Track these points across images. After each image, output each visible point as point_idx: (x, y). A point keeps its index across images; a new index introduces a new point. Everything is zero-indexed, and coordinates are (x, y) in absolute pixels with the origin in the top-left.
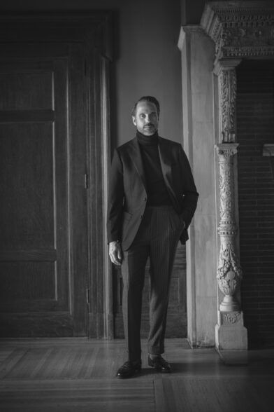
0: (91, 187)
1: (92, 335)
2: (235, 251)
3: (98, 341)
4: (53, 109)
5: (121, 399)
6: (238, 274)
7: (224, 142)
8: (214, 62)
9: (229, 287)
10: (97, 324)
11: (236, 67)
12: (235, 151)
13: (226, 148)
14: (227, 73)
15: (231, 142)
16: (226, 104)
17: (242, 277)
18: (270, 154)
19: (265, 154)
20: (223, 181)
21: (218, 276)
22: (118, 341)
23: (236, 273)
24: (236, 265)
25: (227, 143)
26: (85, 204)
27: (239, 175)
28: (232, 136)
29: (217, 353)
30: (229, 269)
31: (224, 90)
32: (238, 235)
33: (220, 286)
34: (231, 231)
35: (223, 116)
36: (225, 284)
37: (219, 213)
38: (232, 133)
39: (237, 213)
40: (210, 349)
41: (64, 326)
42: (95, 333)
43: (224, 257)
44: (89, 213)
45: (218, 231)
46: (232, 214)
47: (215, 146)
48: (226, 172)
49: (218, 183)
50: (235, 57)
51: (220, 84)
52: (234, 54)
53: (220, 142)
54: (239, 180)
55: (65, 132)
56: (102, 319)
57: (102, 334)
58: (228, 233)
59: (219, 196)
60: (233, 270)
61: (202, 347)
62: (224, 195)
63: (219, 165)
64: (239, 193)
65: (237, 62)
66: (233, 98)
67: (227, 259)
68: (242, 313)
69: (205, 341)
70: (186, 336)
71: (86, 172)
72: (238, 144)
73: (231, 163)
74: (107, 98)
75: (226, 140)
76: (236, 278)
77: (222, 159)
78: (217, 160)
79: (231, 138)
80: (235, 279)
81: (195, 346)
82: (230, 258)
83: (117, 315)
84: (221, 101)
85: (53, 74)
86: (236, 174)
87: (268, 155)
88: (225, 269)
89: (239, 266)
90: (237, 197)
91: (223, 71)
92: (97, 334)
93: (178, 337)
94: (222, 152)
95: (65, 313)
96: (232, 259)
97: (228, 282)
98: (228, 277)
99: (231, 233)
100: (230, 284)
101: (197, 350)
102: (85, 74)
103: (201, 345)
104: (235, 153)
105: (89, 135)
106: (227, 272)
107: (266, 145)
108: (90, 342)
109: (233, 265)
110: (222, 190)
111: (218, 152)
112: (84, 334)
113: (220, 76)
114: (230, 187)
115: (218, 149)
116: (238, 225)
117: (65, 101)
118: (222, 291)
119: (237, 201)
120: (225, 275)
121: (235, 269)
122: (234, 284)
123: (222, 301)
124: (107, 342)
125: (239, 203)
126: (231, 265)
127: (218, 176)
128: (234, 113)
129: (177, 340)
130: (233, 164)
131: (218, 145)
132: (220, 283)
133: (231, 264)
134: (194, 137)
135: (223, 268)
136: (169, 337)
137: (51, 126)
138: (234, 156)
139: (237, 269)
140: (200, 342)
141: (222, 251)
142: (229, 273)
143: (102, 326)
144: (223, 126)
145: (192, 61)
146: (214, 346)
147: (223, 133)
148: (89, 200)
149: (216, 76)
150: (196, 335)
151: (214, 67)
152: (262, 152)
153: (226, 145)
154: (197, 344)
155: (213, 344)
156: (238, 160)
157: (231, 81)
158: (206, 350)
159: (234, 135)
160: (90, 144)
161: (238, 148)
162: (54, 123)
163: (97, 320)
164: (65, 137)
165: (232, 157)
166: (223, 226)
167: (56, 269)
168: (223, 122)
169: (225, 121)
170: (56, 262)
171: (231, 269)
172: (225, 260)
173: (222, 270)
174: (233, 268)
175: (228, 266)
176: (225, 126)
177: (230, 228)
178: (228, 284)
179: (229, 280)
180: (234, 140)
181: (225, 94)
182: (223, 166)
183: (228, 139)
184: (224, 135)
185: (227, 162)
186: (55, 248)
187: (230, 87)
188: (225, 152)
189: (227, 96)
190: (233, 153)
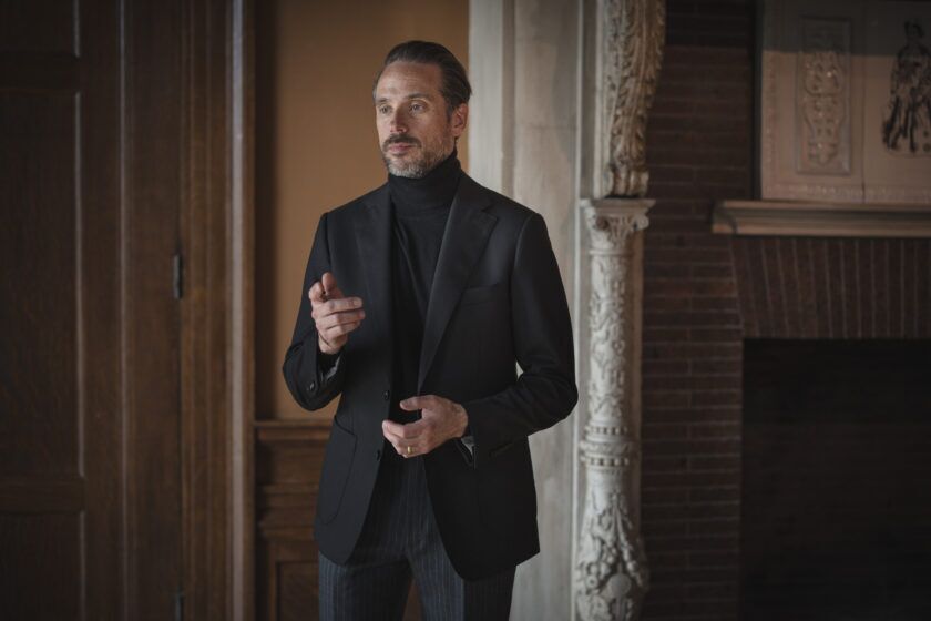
0: (194, 293)
2: (630, 515)
4: (77, 52)
6: (639, 582)
7: (613, 195)
9: (613, 618)
12: (642, 223)
13: (616, 213)
15: (635, 196)
16: (630, 85)
18: (734, 226)
19: (720, 228)
20: (604, 309)
21: (577, 586)
23: (633, 580)
24: (633, 556)
25: (624, 197)
26: (175, 344)
27: (647, 289)
28: (638, 178)
30: (613, 569)
33: (584, 614)
34: (623, 455)
35: (616, 117)
36: (601, 610)
37: (585, 397)
38: (639, 170)
39: (637, 400)
43: (598, 531)
44: (187, 371)
45: (581, 453)
46: (624, 406)
47: (582, 203)
48: (612, 282)
49: (587, 313)
53: (601, 193)
54: (644, 305)
55: (114, 124)
58: (612, 464)
60: (625, 571)
62: (602, 349)
66: (651, 69)
67: (609, 537)
71: (179, 248)
72: (651, 202)
73: (626, 257)
75: (620, 188)
76: (634, 593)
77: (601, 244)
78: (586, 243)
79: (638, 185)
80: (629, 596)
82: (616, 534)
86: (638, 285)
87: (727, 229)
88: (604, 569)
89: (642, 556)
90: (638, 353)
94: (604, 224)
96: (622, 537)
97: (612, 604)
98: (610, 590)
99: (622, 464)
100: (618, 609)
104: (640, 227)
106: (607, 577)
107: (728, 204)
109: (626, 556)
110: (600, 335)
111: (591, 223)
114: (623, 326)
115: (592, 212)
117: (115, 29)
119: (638, 363)
120: (602, 584)
121: (630, 566)
122: (625, 609)
125: (645, 369)
126: (619, 558)
128: (650, 112)
130: (631, 258)
131: (594, 203)
133: (620, 553)
134: (519, 170)
135: (598, 563)
137: (72, 104)
138: (635, 235)
139: (637, 569)
141: (590, 513)
142: (613, 580)
144: (613, 148)
147: (614, 168)
148: (188, 335)
152: (709, 222)
153: (619, 202)
159: (645, 177)
160: (193, 167)
162: (78, 97)
164: (113, 141)
165: (630, 238)
166: (598, 439)
167: (82, 535)
168: (613, 136)
169: (620, 132)
170: (82, 515)
171: (620, 567)
172: (603, 542)
173: (594, 569)
174: (624, 564)
175: (611, 560)
176: (619, 148)
177: (620, 449)
178: (610, 611)
179: (614, 601)
180: (644, 189)
181: (631, 54)
182: (606, 263)
183: (627, 187)
184: (616, 177)
185: (617, 252)
186: (82, 473)
187: (645, 34)
188: (613, 224)
189: (634, 60)
190: (635, 226)
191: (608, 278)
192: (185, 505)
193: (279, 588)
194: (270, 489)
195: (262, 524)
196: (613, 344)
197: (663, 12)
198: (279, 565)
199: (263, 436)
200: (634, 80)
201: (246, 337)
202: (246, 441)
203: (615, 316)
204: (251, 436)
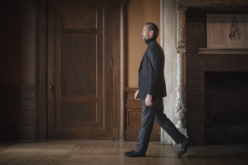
0: (115, 67)
1: (114, 139)
2: (183, 99)
3: (117, 142)
4: (97, 28)
5: (127, 162)
6: (185, 110)
7: (179, 47)
8: (175, 8)
9: (180, 116)
10: (117, 134)
11: (185, 11)
12: (185, 51)
13: (180, 50)
14: (181, 14)
15: (183, 47)
16: (180, 29)
17: (186, 112)
18: (202, 53)
19: (199, 53)
20: (179, 66)
21: (175, 111)
22: (127, 142)
23: (183, 110)
24: (183, 106)
25: (181, 47)
26: (112, 75)
27: (187, 63)
28: (183, 44)
29: (174, 147)
30: (180, 108)
31: (179, 22)
32: (186, 92)
33: (176, 116)
35: (179, 34)
36: (178, 115)
37: (176, 81)
38: (183, 42)
39: (185, 81)
40: (170, 146)
41: (100, 134)
42: (115, 138)
43: (178, 102)
44: (114, 80)
45: (176, 90)
46: (182, 81)
47: (175, 49)
48: (180, 61)
49: (176, 66)
50: (185, 7)
51: (178, 19)
52: (184, 5)
53: (177, 47)
54: (186, 66)
55: (102, 40)
56: (119, 132)
57: (119, 139)
58: (180, 91)
59: (176, 73)
60: (182, 108)
61: (167, 145)
62: (179, 72)
63: (177, 58)
64: (186, 71)
65: (186, 9)
66: (183, 26)
67: (179, 103)
68: (186, 129)
69: (168, 142)
70: (160, 140)
71: (112, 59)
72: (186, 48)
73: (182, 57)
74: (123, 23)
75: (180, 46)
76: (183, 112)
77: (178, 55)
78: (176, 55)
79: (183, 45)
81: (163, 144)
82: (181, 102)
83: (127, 129)
84: (178, 27)
85: (97, 11)
86: (185, 62)
87: (201, 53)
88: (179, 108)
89: (185, 106)
90: (185, 73)
91: (179, 13)
92: (117, 139)
93: (156, 141)
94: (178, 52)
95: (101, 128)
96: (182, 103)
98: (180, 112)
99: (182, 91)
100: (181, 115)
101: (164, 146)
102: (113, 11)
103: (166, 144)
104: (184, 52)
105: (114, 41)
106: (179, 109)
107: (200, 48)
108: (113, 142)
109: (182, 106)
110: (178, 70)
111: (176, 52)
112: (110, 139)
113: (178, 15)
114: (182, 68)
115: (176, 50)
116: (185, 87)
117: (103, 25)
118: (177, 118)
119: (185, 75)
120: (178, 111)
121: (183, 108)
122: (182, 115)
123: (177, 123)
124: (121, 142)
125: (186, 76)
127: (176, 63)
128: (184, 33)
129: (155, 142)
130: (183, 57)
131: (176, 48)
132: (176, 115)
133: (181, 105)
134: (165, 44)
136: (151, 141)
137: (96, 37)
138: (184, 53)
139: (184, 108)
140: (166, 143)
141: (177, 99)
142: (180, 110)
143: (119, 135)
144: (179, 39)
145: (165, 7)
146: (173, 145)
147: (179, 43)
148: (114, 73)
149: (176, 15)
150: (164, 139)
151: (175, 10)
152: (198, 52)
153: (180, 48)
154: (165, 143)
155: (172, 144)
156: (186, 55)
157: (183, 18)
158: (169, 146)
159: (184, 44)
160: (115, 46)
161: (186, 50)
162: (97, 35)
163: (117, 132)
164: (102, 42)
165: (183, 54)
166: (178, 87)
167: (97, 107)
168: (179, 37)
169: (180, 37)
170: (97, 103)
171: (181, 108)
172: (178, 104)
173: (177, 108)
174: (182, 107)
175: (180, 106)
176: (180, 39)
177: (181, 89)
178: (180, 115)
179: (180, 113)
180: (184, 46)
181: (180, 24)
182: (179, 58)
183: (181, 46)
184: (179, 44)
185: (180, 56)
186: (97, 96)
187: (182, 21)
188: (179, 52)
189: (180, 25)
190: (183, 52)
191: (179, 61)
192: (113, 102)
193: (128, 116)
194: (127, 99)
195: (126, 105)
196: (180, 71)
197: (185, 17)
198: (128, 112)
199: (126, 90)
200: (181, 28)
201: (123, 74)
202: (123, 91)
203: (180, 67)
204: (124, 90)
